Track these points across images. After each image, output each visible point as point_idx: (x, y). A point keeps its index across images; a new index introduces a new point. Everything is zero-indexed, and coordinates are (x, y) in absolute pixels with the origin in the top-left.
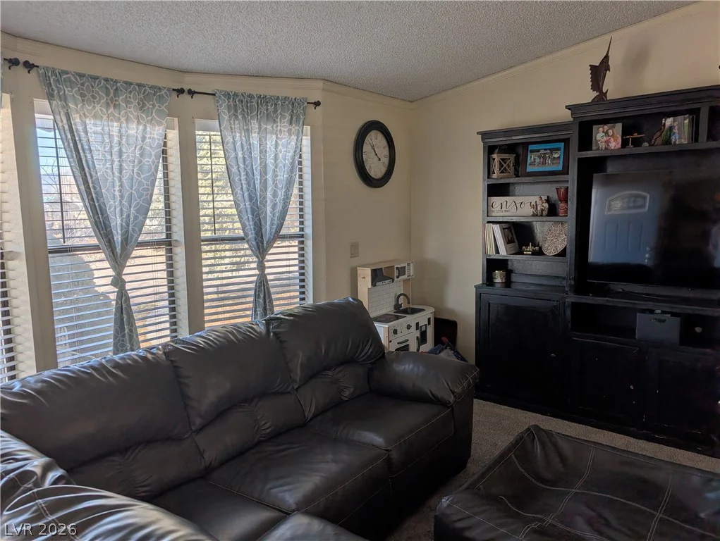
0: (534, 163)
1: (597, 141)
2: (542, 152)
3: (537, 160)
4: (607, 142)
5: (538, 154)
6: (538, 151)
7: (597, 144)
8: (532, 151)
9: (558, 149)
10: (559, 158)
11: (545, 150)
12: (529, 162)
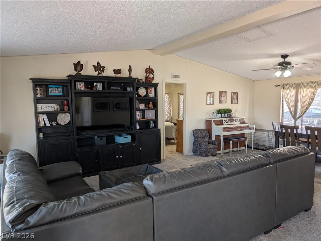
0: (52, 91)
1: (78, 87)
2: (54, 88)
3: (53, 91)
4: (81, 88)
5: (53, 89)
6: (53, 88)
7: (78, 88)
8: (50, 88)
9: (60, 88)
10: (60, 91)
11: (55, 88)
12: (50, 91)
